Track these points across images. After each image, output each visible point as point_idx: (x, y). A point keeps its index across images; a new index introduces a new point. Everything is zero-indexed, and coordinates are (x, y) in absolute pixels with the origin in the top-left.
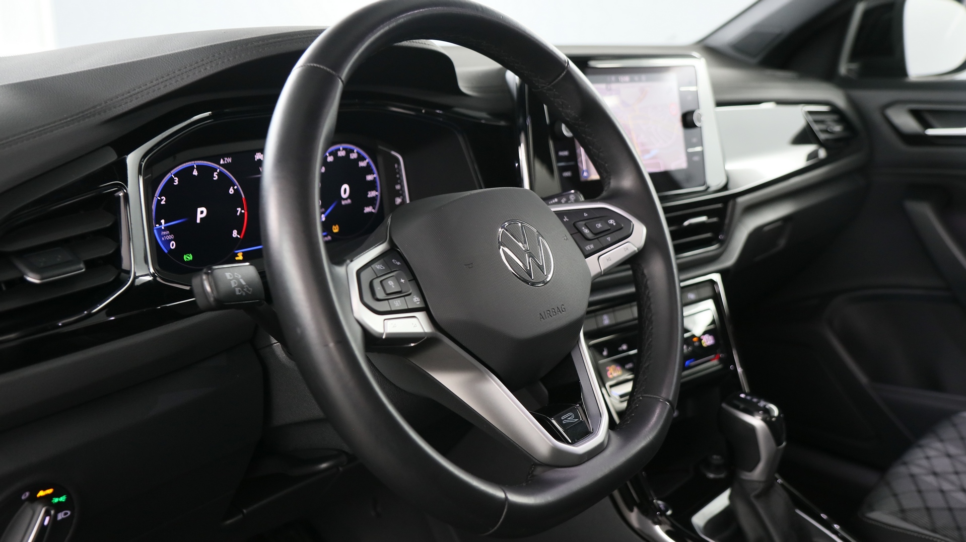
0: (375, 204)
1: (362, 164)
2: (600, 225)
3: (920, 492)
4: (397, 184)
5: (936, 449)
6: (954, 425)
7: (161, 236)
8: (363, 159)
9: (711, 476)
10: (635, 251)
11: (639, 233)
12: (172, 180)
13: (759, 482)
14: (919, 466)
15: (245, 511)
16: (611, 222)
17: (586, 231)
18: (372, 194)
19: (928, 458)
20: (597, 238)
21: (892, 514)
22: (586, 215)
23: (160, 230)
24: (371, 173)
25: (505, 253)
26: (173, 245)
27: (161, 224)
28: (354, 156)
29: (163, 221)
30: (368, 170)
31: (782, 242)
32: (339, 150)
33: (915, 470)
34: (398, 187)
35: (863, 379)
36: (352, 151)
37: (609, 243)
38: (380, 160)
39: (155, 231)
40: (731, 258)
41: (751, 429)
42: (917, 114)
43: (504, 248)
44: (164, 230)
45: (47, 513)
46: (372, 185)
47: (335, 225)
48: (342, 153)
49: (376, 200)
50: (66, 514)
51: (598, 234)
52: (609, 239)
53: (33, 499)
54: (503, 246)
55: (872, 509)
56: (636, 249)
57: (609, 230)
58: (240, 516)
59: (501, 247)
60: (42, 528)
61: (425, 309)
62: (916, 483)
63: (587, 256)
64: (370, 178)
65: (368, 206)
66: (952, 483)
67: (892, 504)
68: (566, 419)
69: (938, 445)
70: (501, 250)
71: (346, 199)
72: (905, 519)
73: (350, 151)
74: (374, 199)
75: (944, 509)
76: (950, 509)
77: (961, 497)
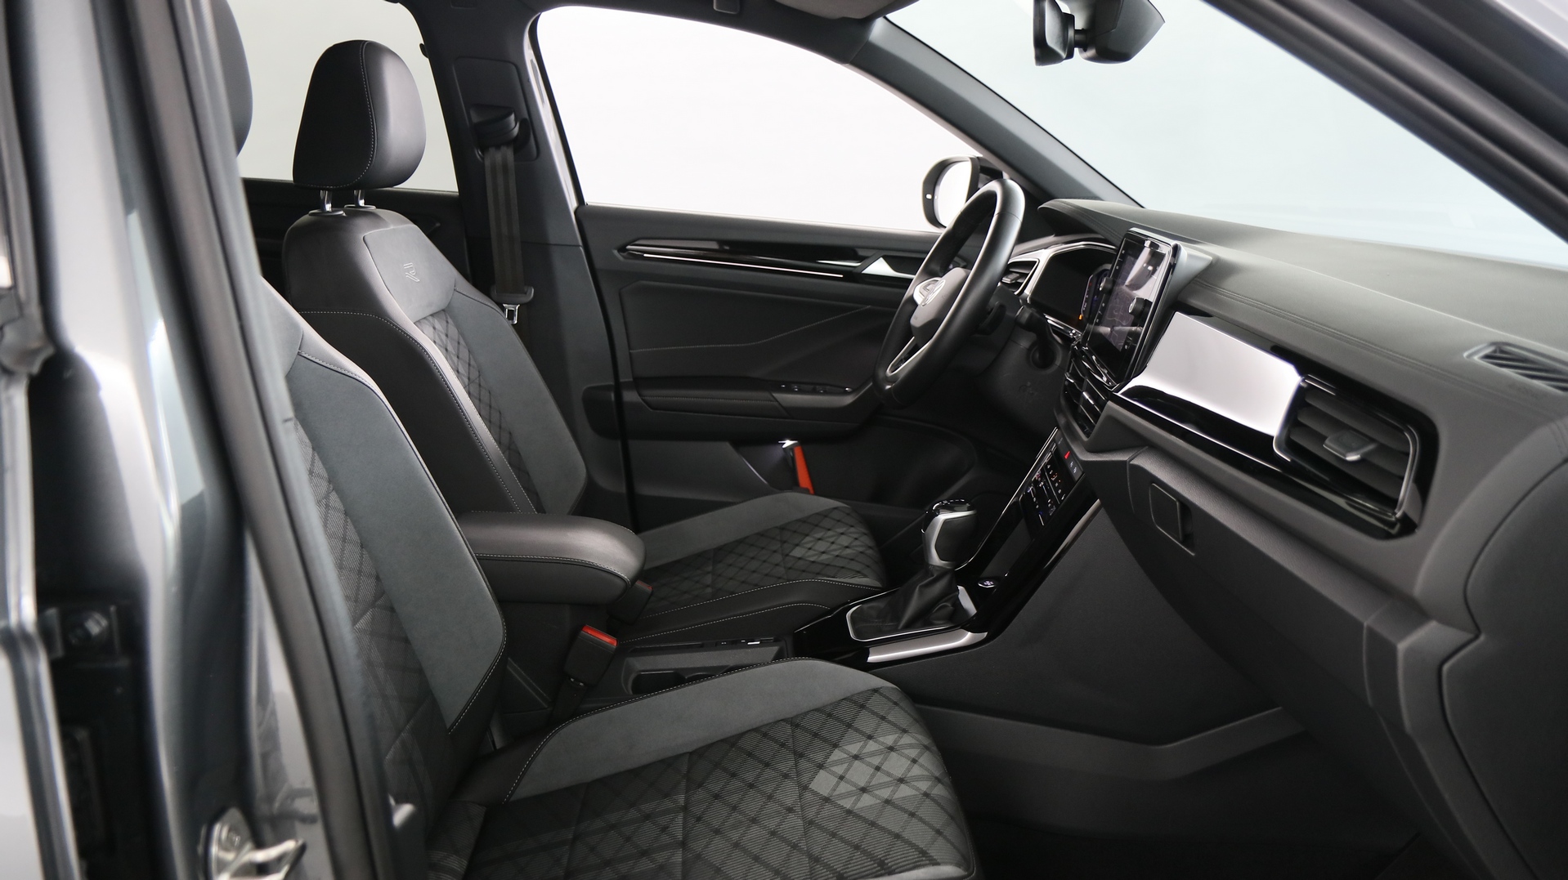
3: (884, 719)
5: (919, 780)
62: (893, 724)
75: (853, 720)
76: (849, 726)
77: (854, 748)
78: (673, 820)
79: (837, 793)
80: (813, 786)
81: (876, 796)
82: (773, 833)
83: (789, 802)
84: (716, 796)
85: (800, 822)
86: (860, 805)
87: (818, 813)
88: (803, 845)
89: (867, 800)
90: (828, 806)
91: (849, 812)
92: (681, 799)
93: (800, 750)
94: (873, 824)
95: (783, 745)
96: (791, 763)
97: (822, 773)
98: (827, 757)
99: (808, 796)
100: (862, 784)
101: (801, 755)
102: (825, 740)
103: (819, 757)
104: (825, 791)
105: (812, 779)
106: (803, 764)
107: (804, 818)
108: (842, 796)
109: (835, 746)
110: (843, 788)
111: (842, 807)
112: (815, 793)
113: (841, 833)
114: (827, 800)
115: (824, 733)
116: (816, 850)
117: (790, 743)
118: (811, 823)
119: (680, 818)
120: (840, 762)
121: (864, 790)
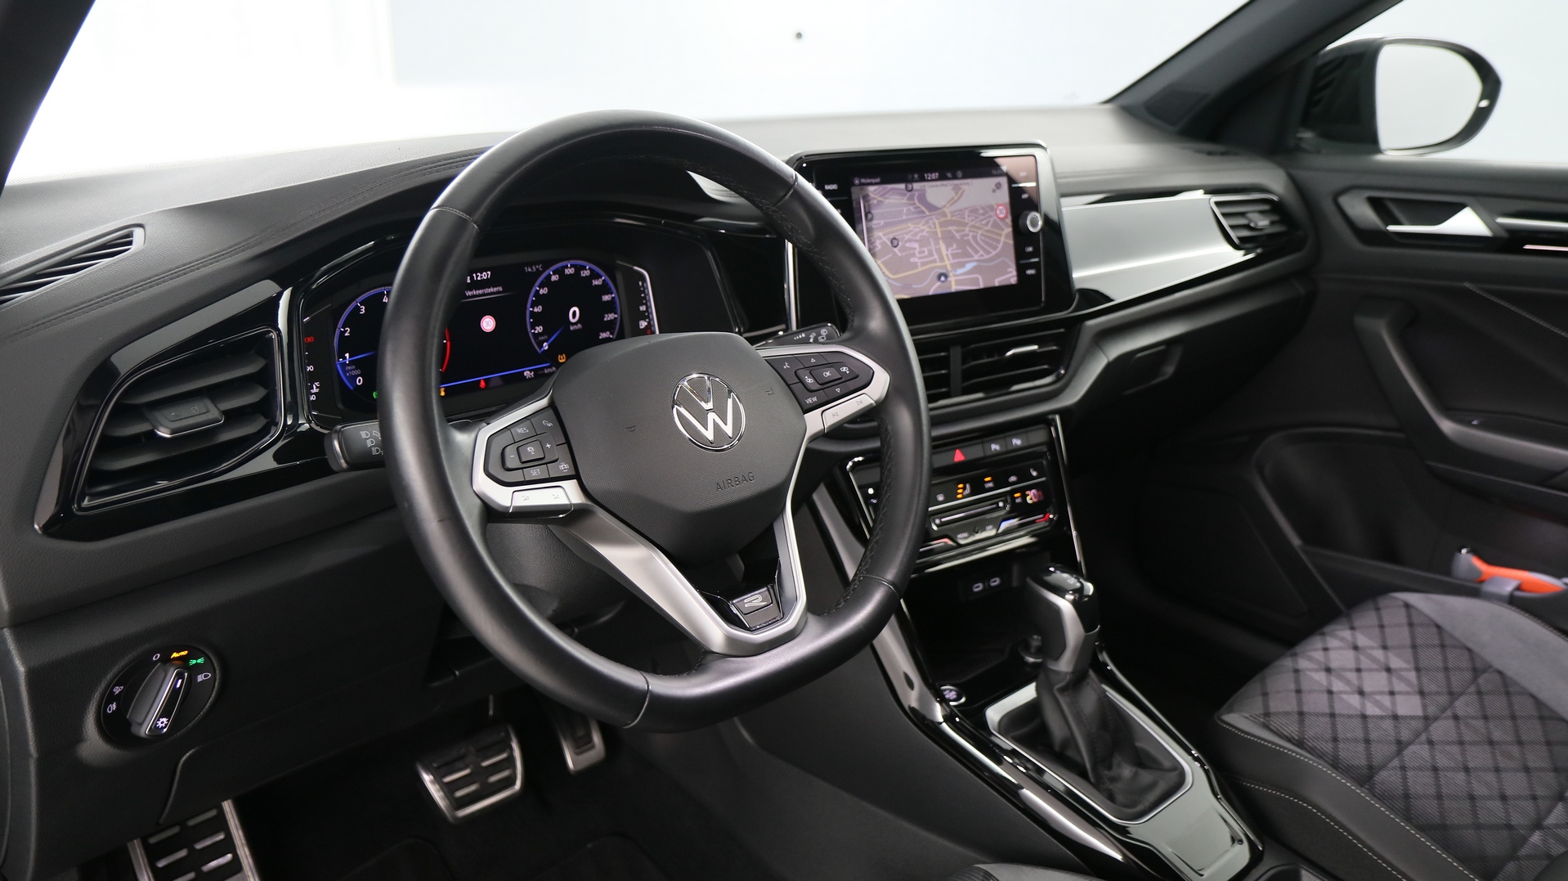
0: (614, 329)
1: (596, 282)
2: (828, 374)
3: (1298, 691)
4: (642, 304)
5: (1342, 639)
6: (1378, 609)
7: (345, 372)
8: (598, 277)
9: (1031, 660)
10: (872, 404)
11: (881, 382)
12: (358, 309)
13: (1066, 673)
14: (1310, 659)
15: (457, 673)
16: (844, 369)
17: (810, 381)
18: (610, 317)
19: (1326, 649)
20: (823, 389)
21: (1253, 719)
22: (813, 360)
23: (344, 365)
24: (609, 292)
25: (679, 413)
26: (360, 381)
27: (345, 358)
28: (585, 273)
29: (347, 355)
30: (605, 289)
31: (1169, 370)
32: (567, 267)
33: (1303, 663)
34: (643, 308)
35: (1296, 542)
36: (584, 268)
37: (838, 395)
38: (619, 277)
39: (338, 366)
40: (1073, 396)
41: (1056, 611)
42: (1376, 204)
43: (679, 408)
44: (348, 365)
45: (179, 676)
46: (610, 307)
47: (562, 355)
48: (570, 271)
49: (615, 324)
50: (205, 676)
51: (825, 384)
52: (838, 390)
53: (166, 660)
54: (679, 406)
55: (1230, 711)
56: (873, 402)
57: (841, 378)
58: (452, 678)
59: (676, 406)
60: (174, 692)
61: (576, 476)
62: (1297, 681)
63: (806, 411)
64: (606, 298)
65: (604, 331)
66: (1348, 682)
67: (1257, 706)
68: (751, 602)
69: (1346, 634)
70: (675, 410)
71: (576, 324)
72: (1267, 727)
73: (579, 268)
74: (613, 322)
75: (1323, 715)
76: (1333, 715)
77: (1355, 700)
78: (1557, 826)
79: (1409, 689)
80: (1420, 713)
81: (1387, 658)
82: (1485, 718)
83: (1451, 723)
84: (1503, 798)
85: (1457, 703)
86: (1404, 665)
87: (1438, 693)
88: (1472, 689)
89: (1395, 662)
90: (1426, 690)
91: (1418, 669)
92: (1536, 837)
93: (1394, 748)
94: (1414, 647)
95: (1403, 768)
96: (1412, 748)
97: (1401, 712)
98: (1382, 718)
99: (1432, 710)
100: (1384, 675)
101: (1399, 742)
102: (1366, 730)
103: (1388, 725)
104: (1416, 701)
105: (1412, 718)
106: (1405, 734)
107: (1451, 703)
108: (1408, 683)
109: (1364, 717)
110: (1399, 686)
111: (1419, 678)
112: (1424, 707)
113: (1440, 665)
114: (1422, 693)
115: (1360, 734)
116: (1468, 675)
117: (1396, 763)
118: (1451, 693)
119: (1551, 820)
120: (1378, 704)
121: (1388, 670)
